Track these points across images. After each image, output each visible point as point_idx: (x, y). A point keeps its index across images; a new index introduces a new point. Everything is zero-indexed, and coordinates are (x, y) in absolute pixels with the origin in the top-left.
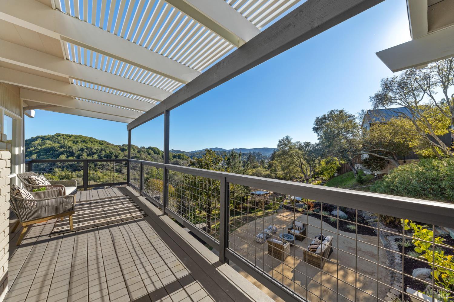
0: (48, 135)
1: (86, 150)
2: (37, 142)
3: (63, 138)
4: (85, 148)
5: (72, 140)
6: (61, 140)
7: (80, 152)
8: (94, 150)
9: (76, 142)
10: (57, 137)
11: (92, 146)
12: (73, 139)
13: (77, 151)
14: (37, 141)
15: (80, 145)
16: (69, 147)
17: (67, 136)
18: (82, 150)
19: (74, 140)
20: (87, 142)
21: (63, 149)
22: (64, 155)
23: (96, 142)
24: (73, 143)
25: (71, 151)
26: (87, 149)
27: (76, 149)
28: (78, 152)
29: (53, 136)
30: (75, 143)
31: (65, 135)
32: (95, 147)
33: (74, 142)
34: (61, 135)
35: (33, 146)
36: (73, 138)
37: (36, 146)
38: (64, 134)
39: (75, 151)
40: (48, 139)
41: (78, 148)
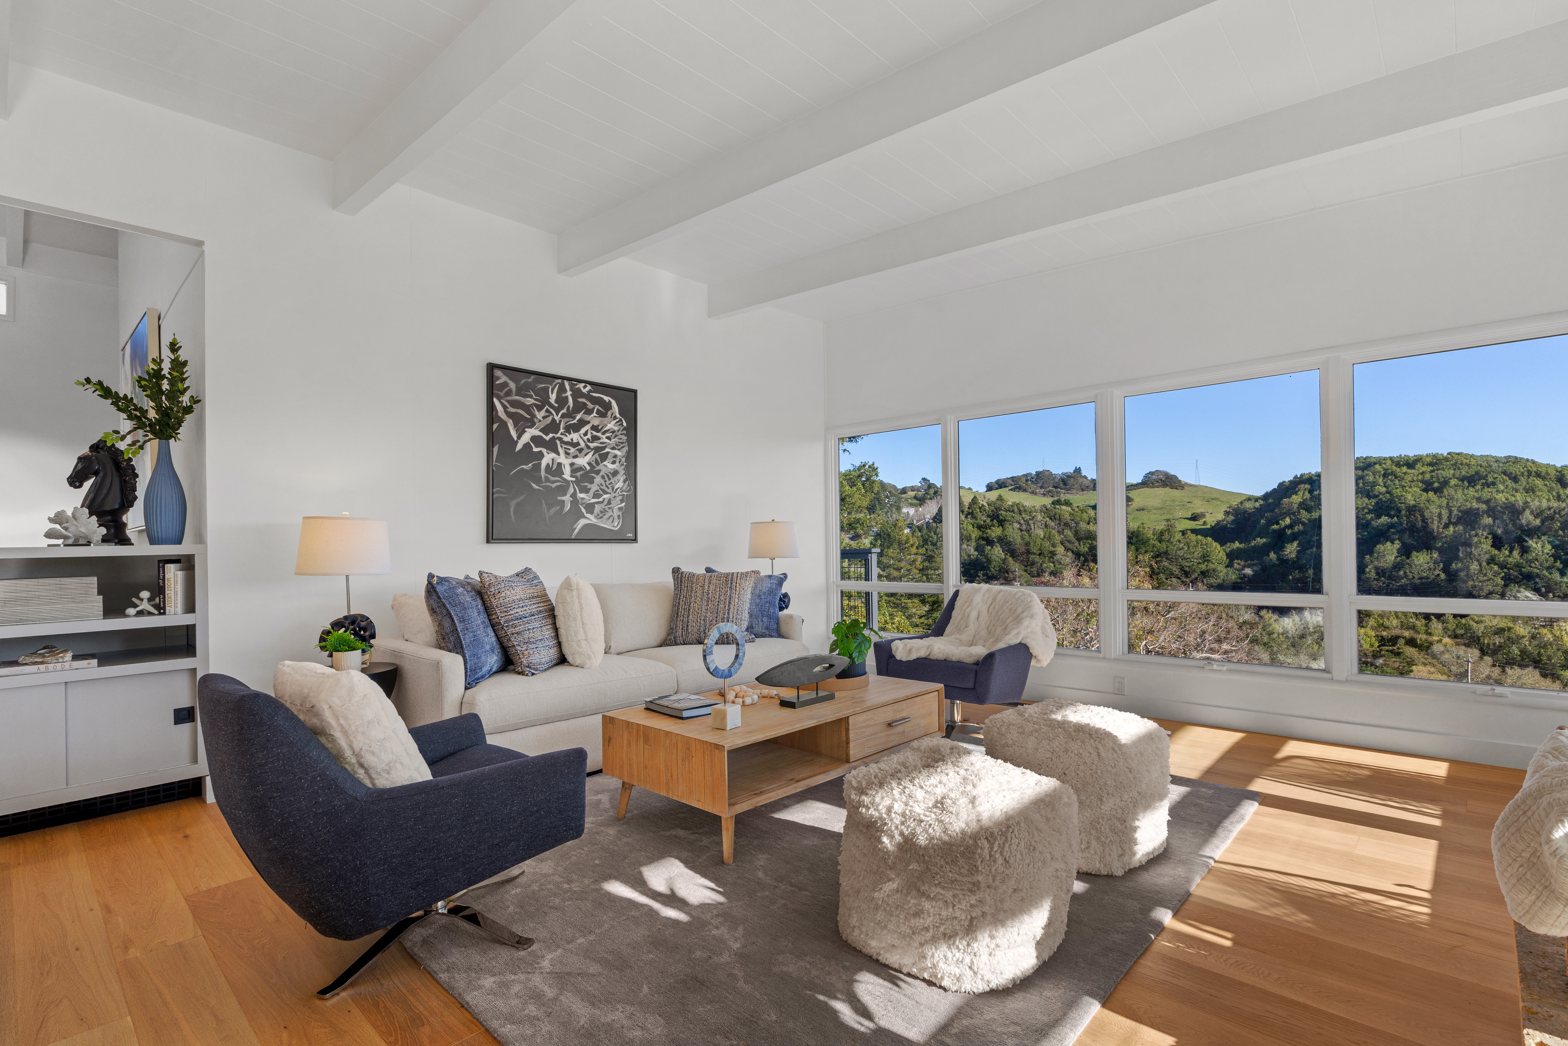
1: (1488, 521)
2: (1296, 499)
3: (1385, 476)
4: (1484, 507)
5: (1420, 477)
6: (1374, 484)
7: (1460, 528)
8: (1531, 518)
9: (1436, 485)
11: (1519, 498)
12: (1423, 473)
13: (1446, 526)
14: (1296, 493)
15: (1459, 495)
16: (1412, 510)
17: (1398, 462)
18: (1469, 518)
19: (1427, 476)
20: (1490, 480)
21: (1384, 519)
22: (1393, 543)
23: (1538, 475)
24: (1426, 490)
25: (1420, 524)
26: (1492, 512)
27: (1440, 516)
28: (1451, 529)
30: (1436, 491)
31: (1389, 462)
32: (1535, 504)
33: (1428, 487)
34: (1375, 464)
35: (1285, 513)
36: (1424, 469)
37: (1294, 514)
38: (1385, 459)
39: (1435, 526)
41: (1451, 512)
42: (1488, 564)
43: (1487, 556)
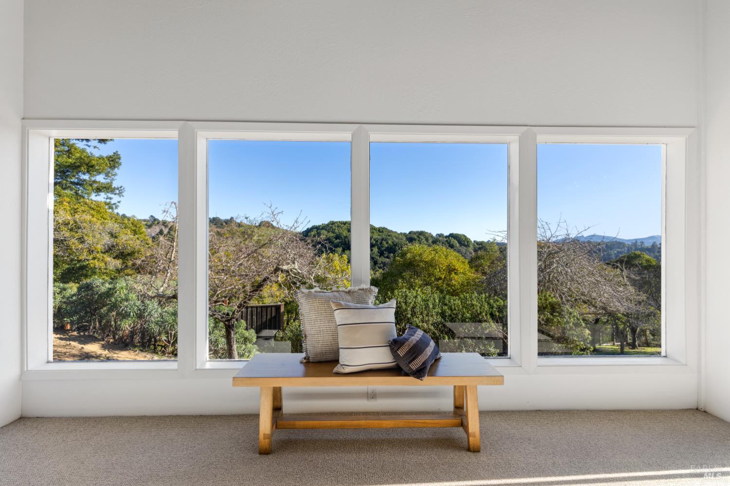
0: (322, 224)
10: (331, 225)
29: (328, 225)
40: (323, 229)
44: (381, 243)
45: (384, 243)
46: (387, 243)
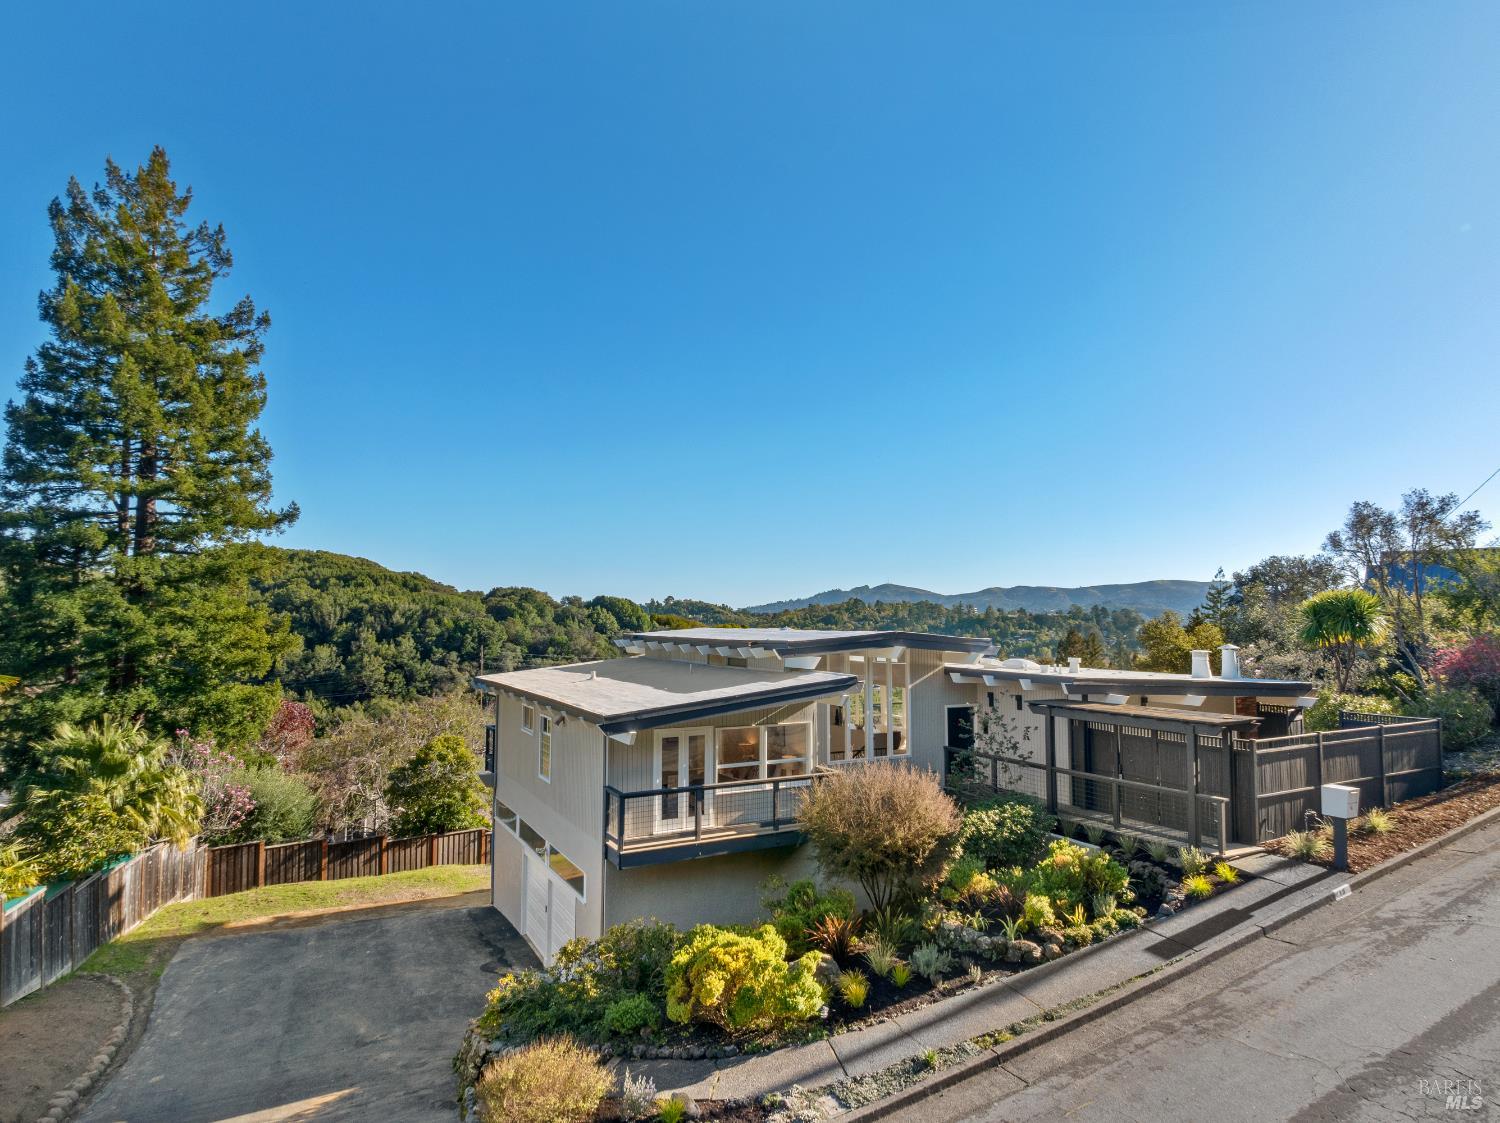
4: (365, 607)
5: (303, 573)
8: (398, 617)
9: (319, 582)
13: (340, 623)
15: (342, 594)
18: (356, 616)
20: (359, 581)
24: (313, 587)
26: (372, 611)
27: (334, 613)
28: (344, 625)
30: (321, 588)
32: (400, 606)
33: (313, 584)
36: (301, 564)
42: (375, 656)
43: (373, 650)
44: (422, 623)
45: (431, 622)
46: (439, 623)
